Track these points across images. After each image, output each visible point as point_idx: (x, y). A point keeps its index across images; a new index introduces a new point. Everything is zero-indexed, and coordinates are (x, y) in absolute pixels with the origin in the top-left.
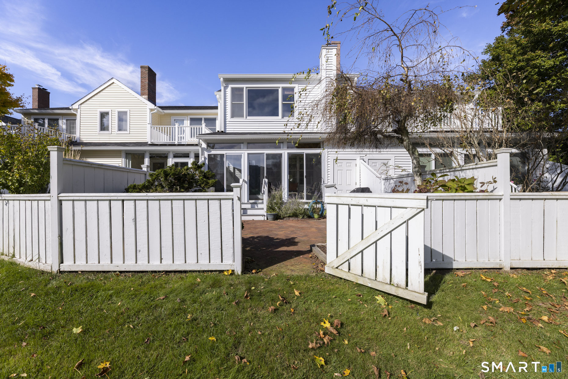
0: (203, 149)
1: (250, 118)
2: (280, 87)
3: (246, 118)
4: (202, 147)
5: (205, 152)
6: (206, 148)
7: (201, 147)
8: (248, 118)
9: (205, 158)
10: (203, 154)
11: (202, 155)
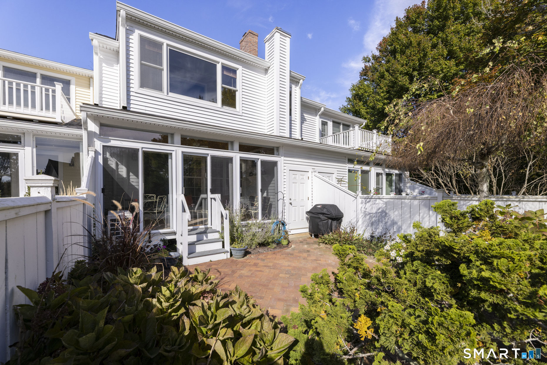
0: (91, 135)
1: (173, 96)
2: (219, 63)
3: (168, 94)
4: (89, 130)
5: (95, 140)
6: (98, 132)
7: (86, 129)
8: (171, 94)
9: (96, 152)
10: (90, 144)
11: (89, 146)
